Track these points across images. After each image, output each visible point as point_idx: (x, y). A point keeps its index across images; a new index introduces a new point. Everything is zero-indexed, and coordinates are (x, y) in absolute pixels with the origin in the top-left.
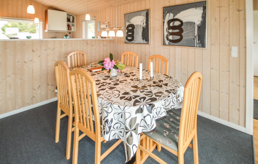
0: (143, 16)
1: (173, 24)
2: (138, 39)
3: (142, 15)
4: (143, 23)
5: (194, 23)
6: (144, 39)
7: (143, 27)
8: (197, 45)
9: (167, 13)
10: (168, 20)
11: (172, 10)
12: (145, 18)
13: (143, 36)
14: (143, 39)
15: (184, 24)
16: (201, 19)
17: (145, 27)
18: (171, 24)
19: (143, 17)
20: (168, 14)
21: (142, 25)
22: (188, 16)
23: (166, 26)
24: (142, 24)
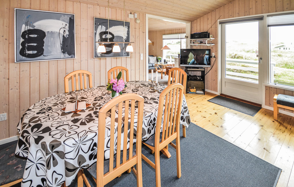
0: (64, 21)
1: (106, 36)
2: (52, 53)
3: (61, 19)
4: (65, 31)
5: (123, 38)
6: (66, 53)
7: (63, 36)
8: (124, 55)
9: (100, 24)
10: (100, 32)
11: (104, 23)
12: (68, 25)
13: (62, 48)
14: (64, 52)
15: (115, 38)
16: (126, 35)
17: (68, 36)
18: (104, 37)
19: (65, 23)
20: (100, 26)
21: (63, 34)
22: (118, 31)
23: (98, 38)
24: (62, 32)
